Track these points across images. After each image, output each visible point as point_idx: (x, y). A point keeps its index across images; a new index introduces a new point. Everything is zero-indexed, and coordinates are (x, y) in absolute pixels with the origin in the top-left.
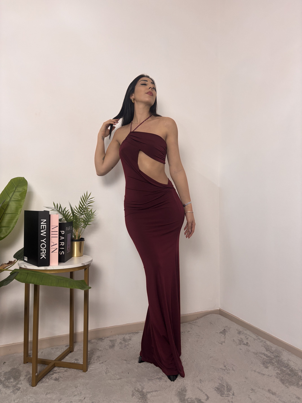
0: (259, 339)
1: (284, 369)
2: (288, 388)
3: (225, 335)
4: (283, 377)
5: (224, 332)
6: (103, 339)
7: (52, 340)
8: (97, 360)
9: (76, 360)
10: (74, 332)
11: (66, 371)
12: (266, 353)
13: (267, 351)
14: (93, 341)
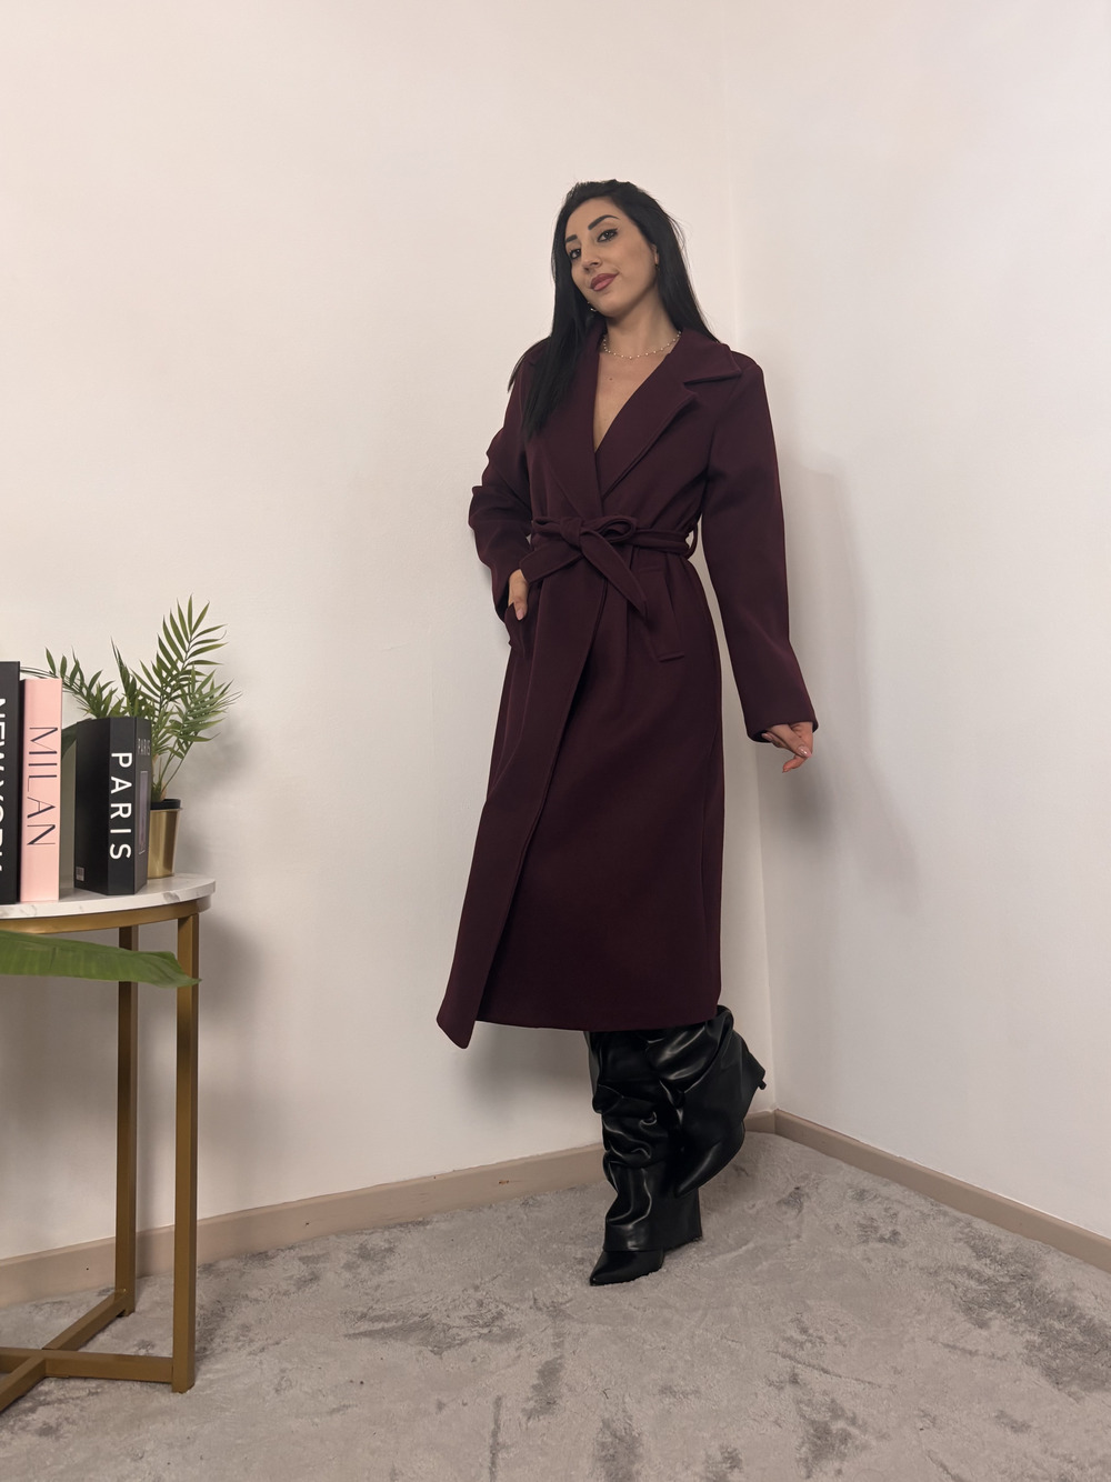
0: (945, 1214)
1: (1057, 1325)
2: (1078, 1400)
3: (800, 1211)
4: (1055, 1358)
5: (795, 1198)
6: (270, 1254)
7: (38, 1269)
8: (237, 1339)
9: (144, 1344)
10: (137, 1230)
11: (97, 1393)
12: (976, 1266)
13: (979, 1257)
14: (223, 1265)
